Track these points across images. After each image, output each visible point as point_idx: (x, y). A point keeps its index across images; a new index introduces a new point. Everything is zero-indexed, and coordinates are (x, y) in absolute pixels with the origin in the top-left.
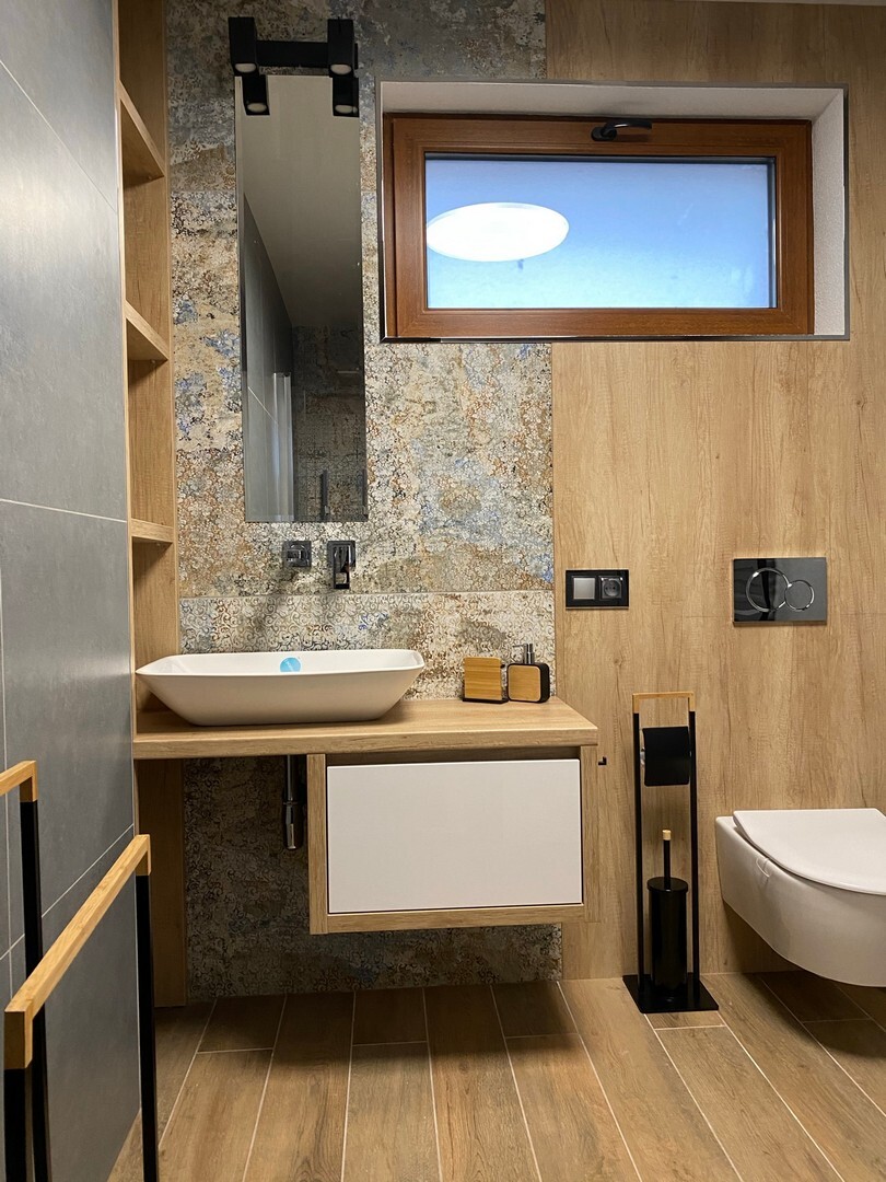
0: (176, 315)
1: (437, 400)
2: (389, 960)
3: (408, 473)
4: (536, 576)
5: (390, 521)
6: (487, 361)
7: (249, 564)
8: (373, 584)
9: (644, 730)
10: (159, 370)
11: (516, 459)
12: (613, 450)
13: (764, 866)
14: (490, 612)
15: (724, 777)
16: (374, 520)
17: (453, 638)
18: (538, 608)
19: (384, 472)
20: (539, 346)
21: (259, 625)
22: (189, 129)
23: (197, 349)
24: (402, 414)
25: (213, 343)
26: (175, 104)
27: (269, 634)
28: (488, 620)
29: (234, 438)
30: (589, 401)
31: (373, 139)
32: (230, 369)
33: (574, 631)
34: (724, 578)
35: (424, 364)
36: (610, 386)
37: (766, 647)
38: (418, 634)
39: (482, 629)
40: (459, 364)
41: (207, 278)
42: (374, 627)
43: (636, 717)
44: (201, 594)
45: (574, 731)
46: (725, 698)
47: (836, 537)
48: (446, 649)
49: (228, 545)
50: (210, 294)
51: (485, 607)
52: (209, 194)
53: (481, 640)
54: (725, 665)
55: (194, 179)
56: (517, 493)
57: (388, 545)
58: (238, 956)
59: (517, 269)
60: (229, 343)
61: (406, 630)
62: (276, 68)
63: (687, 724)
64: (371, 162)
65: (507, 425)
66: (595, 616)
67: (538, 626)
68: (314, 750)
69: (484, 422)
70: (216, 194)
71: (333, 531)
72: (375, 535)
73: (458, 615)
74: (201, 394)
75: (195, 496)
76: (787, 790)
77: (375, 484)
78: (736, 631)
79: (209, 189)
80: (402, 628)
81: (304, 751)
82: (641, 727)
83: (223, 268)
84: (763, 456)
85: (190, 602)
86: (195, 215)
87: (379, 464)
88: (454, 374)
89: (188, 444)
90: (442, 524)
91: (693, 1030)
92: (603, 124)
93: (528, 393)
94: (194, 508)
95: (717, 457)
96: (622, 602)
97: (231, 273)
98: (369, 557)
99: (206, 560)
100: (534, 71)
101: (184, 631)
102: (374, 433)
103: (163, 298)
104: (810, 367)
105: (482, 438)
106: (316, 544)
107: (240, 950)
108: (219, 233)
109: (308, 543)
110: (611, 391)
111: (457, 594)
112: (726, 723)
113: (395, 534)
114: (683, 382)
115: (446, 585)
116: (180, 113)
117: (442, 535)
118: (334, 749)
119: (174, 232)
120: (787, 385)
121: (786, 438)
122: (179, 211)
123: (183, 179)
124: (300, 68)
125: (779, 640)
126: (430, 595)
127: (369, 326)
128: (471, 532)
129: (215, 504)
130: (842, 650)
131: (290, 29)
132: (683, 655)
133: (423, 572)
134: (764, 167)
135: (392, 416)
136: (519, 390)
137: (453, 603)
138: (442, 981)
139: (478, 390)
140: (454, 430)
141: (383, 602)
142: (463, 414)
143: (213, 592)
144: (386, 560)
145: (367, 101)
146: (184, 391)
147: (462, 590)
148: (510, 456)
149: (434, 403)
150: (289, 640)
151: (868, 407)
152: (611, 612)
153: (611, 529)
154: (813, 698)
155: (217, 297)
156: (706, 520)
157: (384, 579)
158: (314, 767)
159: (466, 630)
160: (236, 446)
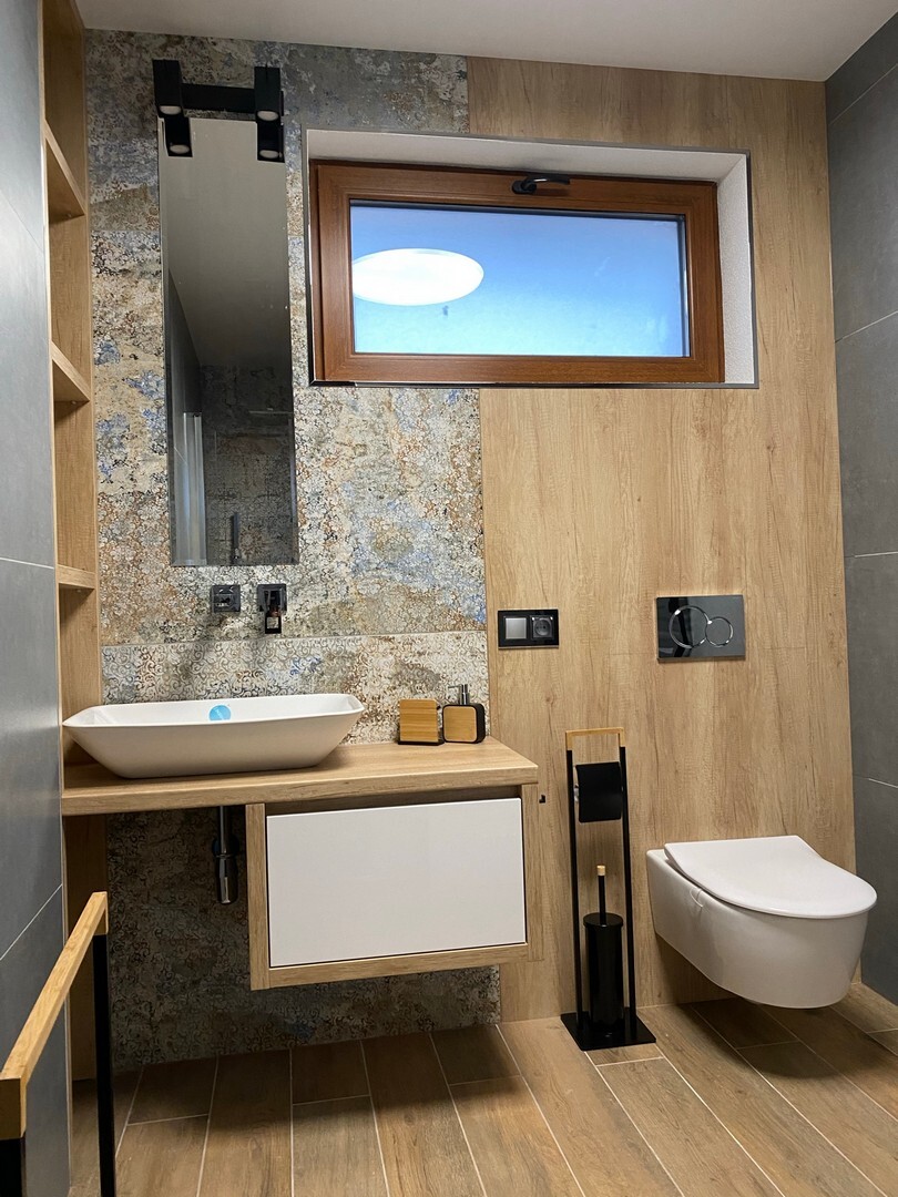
0: (97, 356)
1: (368, 443)
2: (325, 1013)
3: (340, 516)
4: (469, 616)
5: (322, 563)
6: (416, 405)
7: (175, 610)
8: (305, 627)
9: (577, 767)
10: (80, 412)
11: (447, 502)
12: (541, 493)
13: (697, 896)
14: (423, 653)
15: (653, 812)
16: (305, 563)
17: (388, 681)
18: (471, 648)
19: (315, 515)
20: (467, 392)
21: (186, 672)
22: (110, 169)
23: (119, 390)
24: (332, 456)
25: (136, 384)
26: (96, 143)
27: (197, 681)
28: (424, 662)
29: (159, 480)
30: (517, 445)
31: (300, 185)
32: (154, 411)
33: (507, 671)
34: (648, 616)
35: (354, 407)
36: (536, 432)
37: (690, 683)
38: (352, 678)
39: (416, 671)
40: (389, 408)
41: (130, 318)
42: (307, 671)
43: (569, 754)
44: (124, 642)
45: (515, 770)
46: (652, 733)
47: (752, 576)
48: (380, 692)
49: (152, 590)
50: (134, 335)
51: (419, 649)
52: (132, 234)
53: (415, 682)
54: (651, 701)
55: (116, 219)
56: (448, 535)
57: (320, 588)
58: (167, 1019)
59: (442, 316)
60: (153, 384)
61: (340, 673)
62: (200, 112)
63: (617, 759)
64: (298, 208)
65: (438, 468)
66: (526, 655)
67: (471, 667)
68: (252, 800)
69: (414, 465)
70: (138, 234)
71: (264, 575)
72: (307, 578)
73: (391, 658)
74: (123, 436)
75: (118, 540)
76: (714, 821)
77: (306, 527)
78: (661, 667)
79: (131, 229)
80: (335, 671)
81: (242, 801)
82: (574, 764)
83: (147, 309)
84: (681, 499)
85: (112, 651)
86: (117, 255)
87: (310, 507)
88: (384, 418)
89: (110, 486)
90: (375, 566)
91: (633, 1064)
92: (522, 179)
93: (457, 437)
94: (116, 552)
95: (639, 500)
96: (552, 641)
97: (155, 314)
98: (300, 600)
99: (129, 606)
100: (457, 125)
101: (107, 681)
102: (304, 475)
103: (84, 339)
104: (724, 413)
105: (413, 480)
106: (246, 588)
107: (168, 1013)
108: (142, 274)
109: (237, 587)
110: (537, 436)
111: (391, 636)
112: (654, 759)
113: (327, 577)
114: (605, 427)
115: (380, 628)
116: (101, 152)
117: (374, 576)
118: (274, 798)
119: (95, 271)
120: (703, 431)
121: (703, 482)
122: (100, 251)
123: (104, 218)
124: (225, 112)
125: (701, 675)
126: (363, 637)
127: (298, 369)
128: (404, 574)
129: (138, 548)
130: (760, 684)
131: (214, 74)
132: (611, 692)
133: (356, 615)
134: (675, 224)
135: (323, 459)
136: (448, 435)
137: (386, 645)
138: (380, 1032)
139: (408, 434)
140: (385, 473)
141: (317, 646)
142: (393, 457)
143: (137, 639)
144: (318, 603)
145: (293, 147)
146: (106, 433)
147: (395, 632)
148: (441, 499)
149: (365, 445)
150: (217, 687)
151: (777, 451)
152: (541, 651)
153: (540, 569)
154: (734, 731)
155: (141, 337)
156: (630, 560)
157: (318, 622)
158: (253, 817)
159: (400, 673)
160: (161, 489)
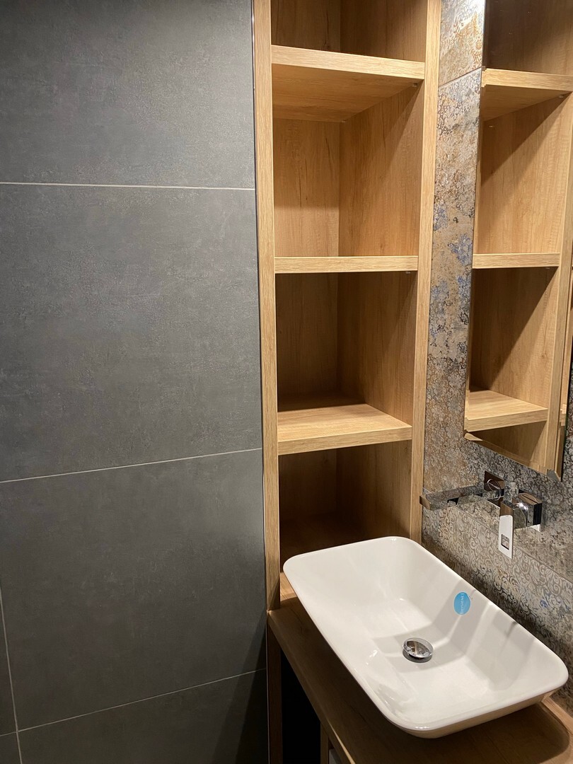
0: (435, 222)
22: (454, 12)
23: (445, 256)
25: (455, 249)
29: (462, 350)
32: (464, 279)
41: (456, 178)
49: (452, 455)
50: (457, 196)
52: (463, 81)
55: (454, 68)
70: (467, 80)
71: (528, 480)
74: (445, 302)
79: (462, 76)
83: (467, 165)
86: (452, 110)
89: (435, 350)
94: (435, 410)
97: (471, 170)
106: (512, 486)
108: (467, 125)
119: (439, 134)
122: (442, 110)
123: (447, 72)
129: (446, 412)
150: (485, 572)
155: (461, 198)
160: (463, 359)
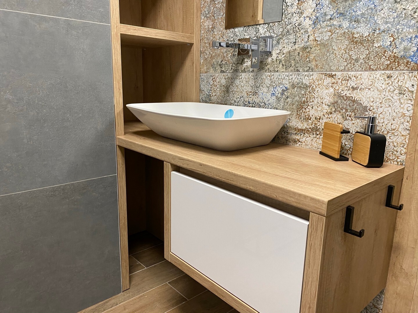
4: (404, 57)
5: (295, 19)
7: (225, 55)
8: (281, 65)
14: (356, 88)
16: (286, 20)
17: (327, 107)
21: (227, 89)
27: (231, 95)
28: (355, 95)
38: (304, 102)
39: (349, 102)
42: (279, 95)
44: (207, 72)
48: (321, 114)
51: (353, 84)
53: (347, 110)
57: (292, 37)
61: (297, 98)
68: (166, 159)
72: (285, 31)
73: (332, 90)
75: (207, 17)
80: (295, 96)
81: (162, 159)
85: (204, 76)
90: (329, 17)
101: (201, 91)
111: (334, 73)
113: (297, 29)
115: (327, 66)
117: (328, 26)
118: (173, 162)
126: (315, 73)
128: (351, 21)
133: (312, 57)
137: (329, 80)
141: (286, 78)
143: (211, 70)
144: (290, 48)
147: (338, 70)
157: (288, 62)
158: (167, 167)
159: (337, 102)
